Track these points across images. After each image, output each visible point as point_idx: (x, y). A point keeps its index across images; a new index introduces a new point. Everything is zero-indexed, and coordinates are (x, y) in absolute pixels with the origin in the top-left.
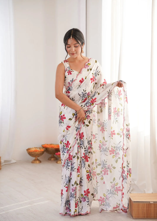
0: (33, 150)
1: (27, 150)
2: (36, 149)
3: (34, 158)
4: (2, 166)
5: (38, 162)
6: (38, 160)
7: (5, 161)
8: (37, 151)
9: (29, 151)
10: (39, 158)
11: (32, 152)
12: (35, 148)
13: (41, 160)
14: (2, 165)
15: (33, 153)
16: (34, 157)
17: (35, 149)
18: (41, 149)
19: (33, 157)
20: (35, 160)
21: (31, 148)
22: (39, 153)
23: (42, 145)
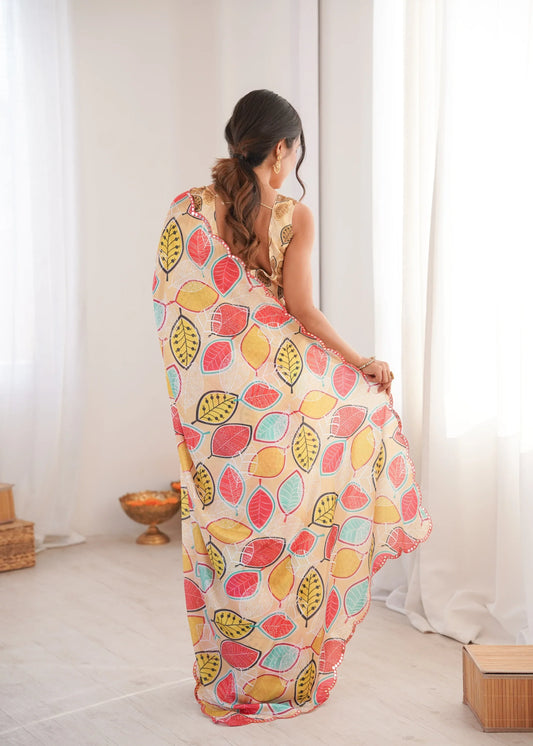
0: (142, 500)
1: (123, 500)
2: (153, 495)
3: (145, 528)
4: (37, 554)
5: (157, 540)
6: (159, 533)
7: (49, 539)
8: (154, 503)
9: (130, 503)
10: (161, 527)
11: (138, 508)
12: (148, 492)
13: (167, 532)
14: (37, 551)
15: (142, 511)
16: (145, 523)
17: (147, 497)
18: (168, 496)
19: (140, 522)
20: (149, 534)
21: (134, 495)
22: (163, 510)
23: (172, 484)
